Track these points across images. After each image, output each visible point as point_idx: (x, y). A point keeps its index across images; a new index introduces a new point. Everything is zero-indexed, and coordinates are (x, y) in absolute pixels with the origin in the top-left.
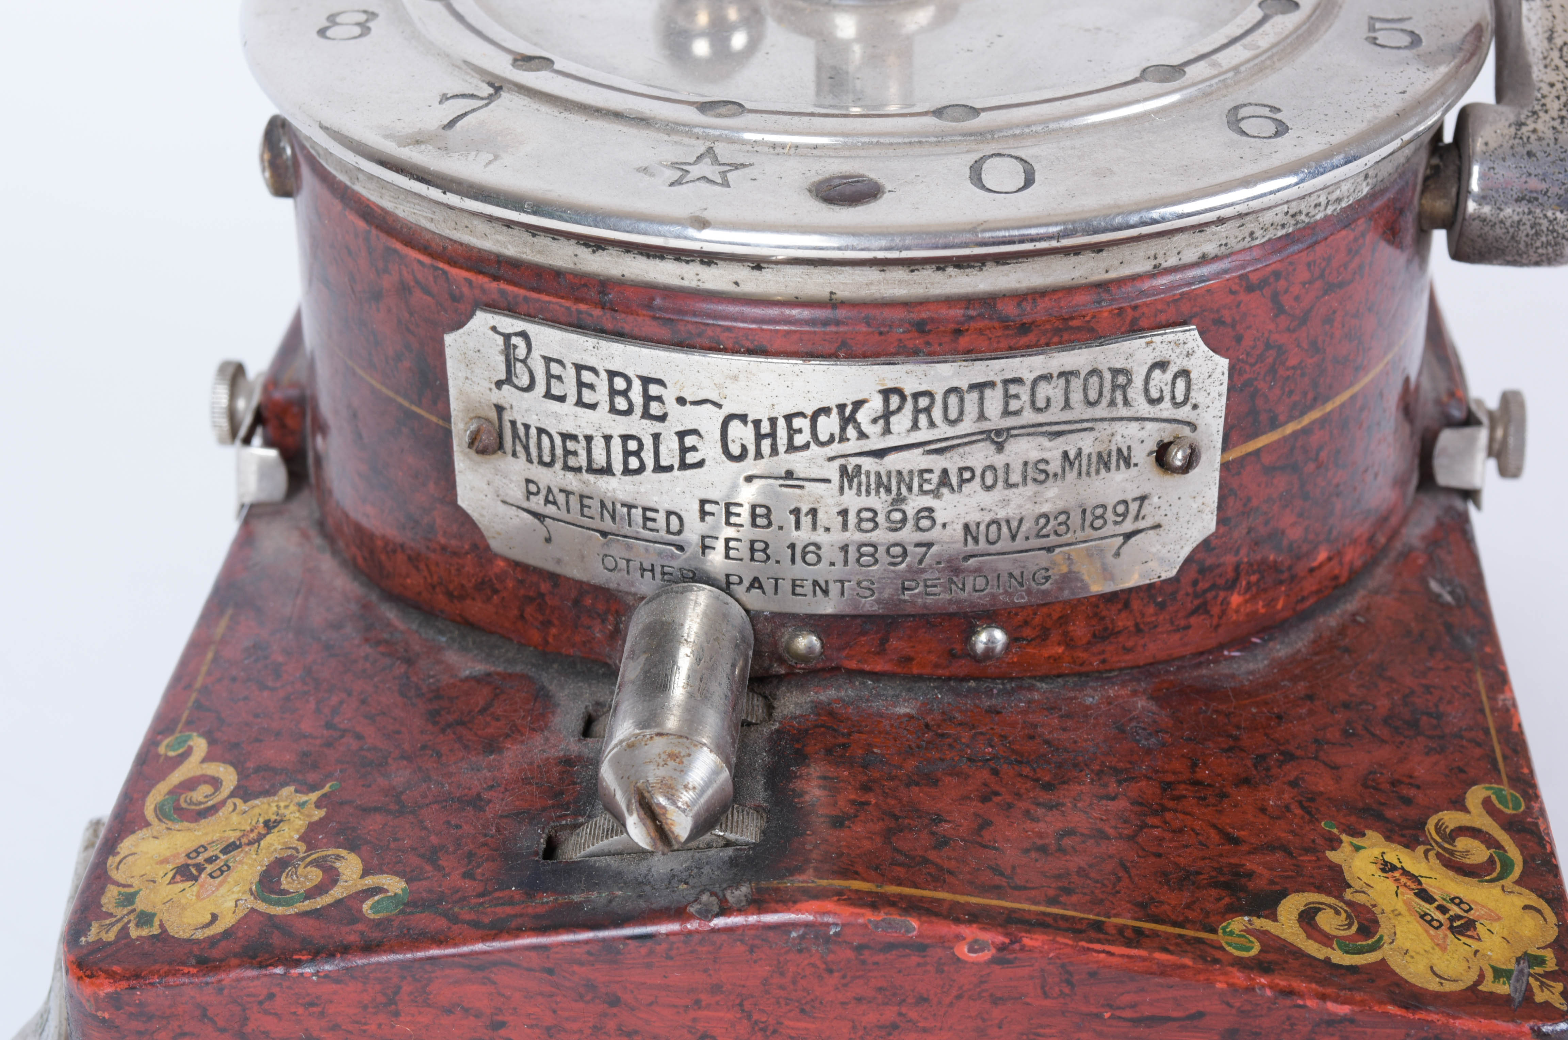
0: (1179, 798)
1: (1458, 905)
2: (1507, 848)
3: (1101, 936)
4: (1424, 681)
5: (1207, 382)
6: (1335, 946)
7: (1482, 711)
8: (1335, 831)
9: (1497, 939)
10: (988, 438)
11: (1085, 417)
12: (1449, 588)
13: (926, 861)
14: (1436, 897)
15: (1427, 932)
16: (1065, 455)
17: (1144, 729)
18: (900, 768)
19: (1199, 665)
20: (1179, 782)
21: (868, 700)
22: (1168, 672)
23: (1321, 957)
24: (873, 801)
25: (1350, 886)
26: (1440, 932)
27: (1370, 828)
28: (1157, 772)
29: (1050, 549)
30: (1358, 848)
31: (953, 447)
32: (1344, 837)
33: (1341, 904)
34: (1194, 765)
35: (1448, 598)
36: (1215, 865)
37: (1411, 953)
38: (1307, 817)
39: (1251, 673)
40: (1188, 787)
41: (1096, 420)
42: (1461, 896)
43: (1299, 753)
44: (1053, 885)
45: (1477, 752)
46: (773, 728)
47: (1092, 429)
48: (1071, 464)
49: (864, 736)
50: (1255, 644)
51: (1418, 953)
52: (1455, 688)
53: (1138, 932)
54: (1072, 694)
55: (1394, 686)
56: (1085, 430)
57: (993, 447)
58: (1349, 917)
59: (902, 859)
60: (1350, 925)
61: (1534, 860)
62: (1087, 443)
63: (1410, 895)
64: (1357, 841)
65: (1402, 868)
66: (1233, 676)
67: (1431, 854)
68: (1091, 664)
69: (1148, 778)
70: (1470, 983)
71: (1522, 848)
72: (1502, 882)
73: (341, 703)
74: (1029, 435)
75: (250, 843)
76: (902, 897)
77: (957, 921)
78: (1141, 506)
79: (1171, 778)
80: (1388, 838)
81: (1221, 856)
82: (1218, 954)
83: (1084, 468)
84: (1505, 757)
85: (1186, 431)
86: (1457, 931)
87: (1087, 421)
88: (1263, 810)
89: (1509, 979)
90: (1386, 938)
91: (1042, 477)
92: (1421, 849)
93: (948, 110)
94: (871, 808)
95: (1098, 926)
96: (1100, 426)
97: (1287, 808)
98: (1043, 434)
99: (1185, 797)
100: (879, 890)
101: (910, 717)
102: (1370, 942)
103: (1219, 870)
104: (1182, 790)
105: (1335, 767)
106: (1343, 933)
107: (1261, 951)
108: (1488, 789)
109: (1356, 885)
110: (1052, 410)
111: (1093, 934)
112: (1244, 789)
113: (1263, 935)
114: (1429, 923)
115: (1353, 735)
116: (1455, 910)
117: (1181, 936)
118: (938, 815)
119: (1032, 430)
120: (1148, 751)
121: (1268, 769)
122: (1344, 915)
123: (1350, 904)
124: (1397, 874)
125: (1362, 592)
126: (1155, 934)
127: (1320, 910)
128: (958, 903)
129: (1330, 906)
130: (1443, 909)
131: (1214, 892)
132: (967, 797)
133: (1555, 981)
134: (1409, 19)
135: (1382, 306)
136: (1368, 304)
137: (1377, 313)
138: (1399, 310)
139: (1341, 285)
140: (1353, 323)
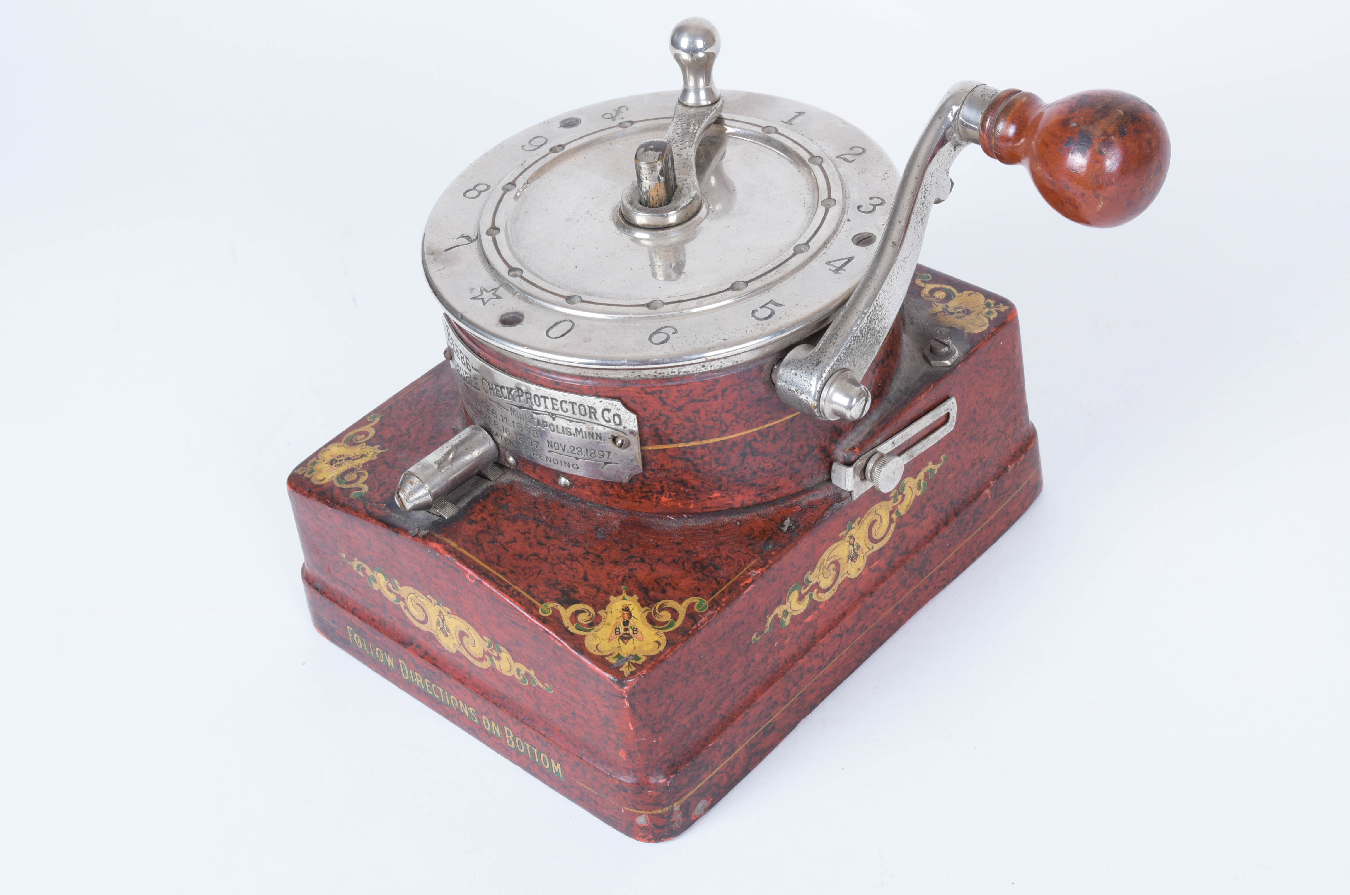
0: (585, 559)
1: (633, 630)
2: (678, 621)
3: (506, 590)
4: (730, 555)
5: (628, 421)
6: (575, 625)
7: (737, 574)
8: (624, 591)
9: (633, 646)
10: (549, 415)
11: (581, 418)
12: (791, 525)
13: (481, 545)
14: (629, 625)
15: (611, 634)
16: (576, 429)
17: (604, 531)
18: (510, 512)
19: (652, 517)
20: (593, 554)
21: (527, 487)
22: (638, 515)
23: (566, 625)
24: (489, 520)
25: (605, 609)
26: (615, 636)
27: (637, 594)
28: (590, 547)
29: (577, 459)
30: (624, 599)
31: (541, 414)
32: (624, 594)
33: (594, 613)
34: (606, 550)
35: (786, 528)
36: (569, 584)
37: (597, 638)
38: (621, 582)
39: (669, 527)
40: (594, 557)
41: (586, 421)
42: (639, 628)
43: (647, 560)
44: (510, 569)
45: (715, 586)
46: (493, 484)
47: (584, 424)
48: (579, 433)
49: (512, 498)
50: (684, 517)
51: (599, 638)
52: (739, 561)
53: (519, 593)
54: (595, 510)
55: (716, 552)
56: (583, 423)
57: (551, 419)
58: (591, 618)
59: (475, 541)
60: (588, 621)
61: (682, 629)
62: (584, 427)
63: (621, 621)
64: (627, 597)
65: (630, 612)
66: (661, 525)
67: (648, 612)
68: (602, 502)
69: (584, 548)
70: (604, 654)
71: (684, 622)
72: (660, 631)
73: (419, 422)
74: (562, 418)
75: (352, 460)
76: (461, 553)
77: (468, 567)
78: (609, 455)
79: (591, 551)
80: (639, 601)
81: (575, 582)
82: (535, 611)
83: (584, 436)
84: (722, 592)
85: (623, 435)
86: (622, 638)
87: (583, 420)
88: (608, 574)
89: (619, 659)
90: (595, 630)
91: (569, 434)
92: (646, 608)
93: (575, 297)
94: (485, 522)
95: (508, 587)
96: (587, 423)
97: (618, 577)
98: (568, 420)
99: (588, 559)
100: (457, 548)
101: (534, 497)
102: (588, 629)
103: (568, 586)
104: (591, 557)
105: (652, 570)
106: (583, 622)
107: (549, 616)
108: (699, 600)
109: (607, 609)
110: (568, 413)
111: (504, 588)
112: (612, 565)
113: (555, 611)
114: (616, 631)
115: (676, 562)
116: (631, 632)
117: (530, 601)
118: (503, 532)
119: (564, 417)
120: (596, 539)
121: (628, 562)
122: (591, 617)
123: (597, 615)
124: (626, 613)
125: (754, 513)
126: (523, 597)
127: (585, 612)
128: (475, 562)
129: (589, 612)
130: (626, 630)
131: (557, 592)
132: (519, 531)
133: (634, 666)
134: (784, 305)
135: (738, 412)
136: (725, 410)
137: (734, 414)
138: (758, 414)
139: (701, 401)
140: (714, 415)
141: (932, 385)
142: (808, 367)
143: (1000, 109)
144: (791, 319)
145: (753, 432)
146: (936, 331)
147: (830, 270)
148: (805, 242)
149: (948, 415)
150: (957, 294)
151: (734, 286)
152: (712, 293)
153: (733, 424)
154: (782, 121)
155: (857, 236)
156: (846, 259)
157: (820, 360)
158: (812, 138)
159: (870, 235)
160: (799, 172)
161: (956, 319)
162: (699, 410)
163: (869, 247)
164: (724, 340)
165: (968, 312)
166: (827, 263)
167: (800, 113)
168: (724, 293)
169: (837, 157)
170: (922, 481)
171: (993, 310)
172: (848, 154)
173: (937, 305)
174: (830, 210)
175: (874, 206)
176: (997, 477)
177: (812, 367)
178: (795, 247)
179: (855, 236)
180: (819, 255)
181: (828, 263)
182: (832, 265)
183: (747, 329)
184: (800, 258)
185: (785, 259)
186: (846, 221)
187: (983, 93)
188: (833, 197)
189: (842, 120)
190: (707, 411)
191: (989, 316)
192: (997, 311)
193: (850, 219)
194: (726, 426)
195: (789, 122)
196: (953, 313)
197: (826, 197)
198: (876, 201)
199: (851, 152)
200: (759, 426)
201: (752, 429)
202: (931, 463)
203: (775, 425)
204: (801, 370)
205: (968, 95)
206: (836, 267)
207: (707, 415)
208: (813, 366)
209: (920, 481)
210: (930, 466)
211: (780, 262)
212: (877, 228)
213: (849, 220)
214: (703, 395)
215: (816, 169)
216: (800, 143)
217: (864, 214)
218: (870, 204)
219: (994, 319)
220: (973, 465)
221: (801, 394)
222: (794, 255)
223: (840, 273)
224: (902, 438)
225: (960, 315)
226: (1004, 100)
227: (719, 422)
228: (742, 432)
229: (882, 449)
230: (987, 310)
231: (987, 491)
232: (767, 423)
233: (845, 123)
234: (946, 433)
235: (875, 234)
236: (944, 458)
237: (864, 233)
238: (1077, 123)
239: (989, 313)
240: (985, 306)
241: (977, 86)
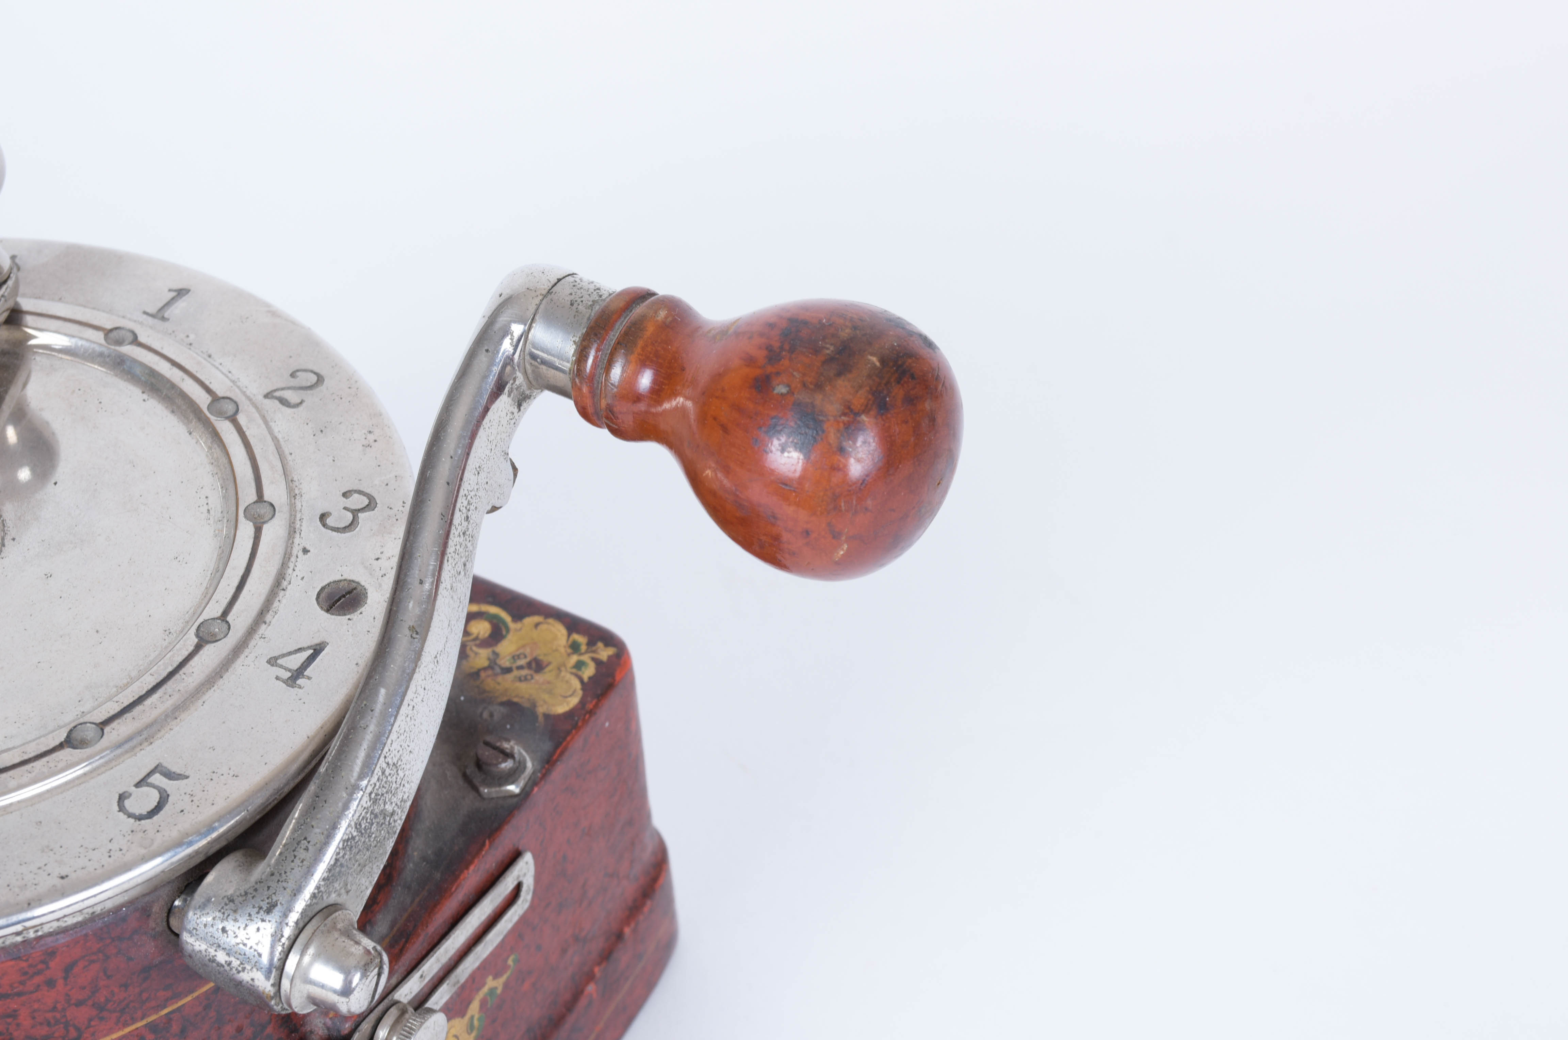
134: (187, 777)
135: (102, 1000)
136: (73, 1001)
137: (93, 1005)
138: (145, 996)
139: (19, 994)
140: (49, 1015)
141: (487, 842)
142: (250, 915)
143: (613, 336)
144: (207, 812)
145: (137, 1029)
146: (481, 714)
147: (277, 678)
148: (219, 614)
149: (518, 887)
150: (512, 625)
151: (74, 735)
152: (26, 757)
153: (93, 1023)
154: (145, 313)
155: (326, 590)
156: (309, 648)
157: (275, 898)
158: (209, 352)
159: (354, 585)
160: (190, 434)
161: (518, 684)
162: (15, 1011)
163: (355, 616)
164: (62, 878)
165: (537, 666)
166: (269, 662)
167: (181, 293)
168: (54, 755)
169: (266, 396)
170: (476, 1017)
171: (586, 658)
172: (289, 388)
173: (476, 654)
174: (266, 528)
175: (355, 512)
176: (606, 956)
177: (259, 916)
178: (199, 626)
179: (323, 589)
180: (252, 643)
181: (273, 661)
182: (281, 666)
183: (110, 846)
184: (211, 655)
185: (180, 659)
186: (300, 554)
187: (572, 297)
188: (267, 496)
189: (268, 305)
190: (35, 1011)
191: (580, 673)
192: (593, 659)
193: (308, 548)
194: (78, 1029)
195: (160, 315)
196: (508, 670)
197: (253, 497)
198: (358, 501)
199: (293, 382)
200: (149, 1016)
201: (133, 1024)
202: (490, 978)
203: (183, 1005)
204: (236, 920)
205: (541, 301)
206: (290, 670)
207: (34, 1018)
208: (262, 912)
209: (472, 1017)
210: (490, 983)
211: (170, 669)
212: (366, 568)
213: (305, 551)
214: (22, 983)
215: (225, 428)
216: (188, 367)
217: (335, 534)
218: (345, 508)
219: (590, 678)
220: (564, 951)
221: (239, 972)
222: (198, 648)
223: (300, 687)
224: (438, 960)
225: (524, 672)
226: (619, 317)
227: (62, 1026)
228: (113, 1033)
229: (400, 995)
230: (575, 658)
231: (591, 988)
232: (165, 1007)
233: (274, 313)
234: (516, 919)
235: (363, 583)
236: (514, 961)
237: (341, 581)
238: (789, 386)
239: (579, 665)
240: (569, 651)
241: (559, 280)
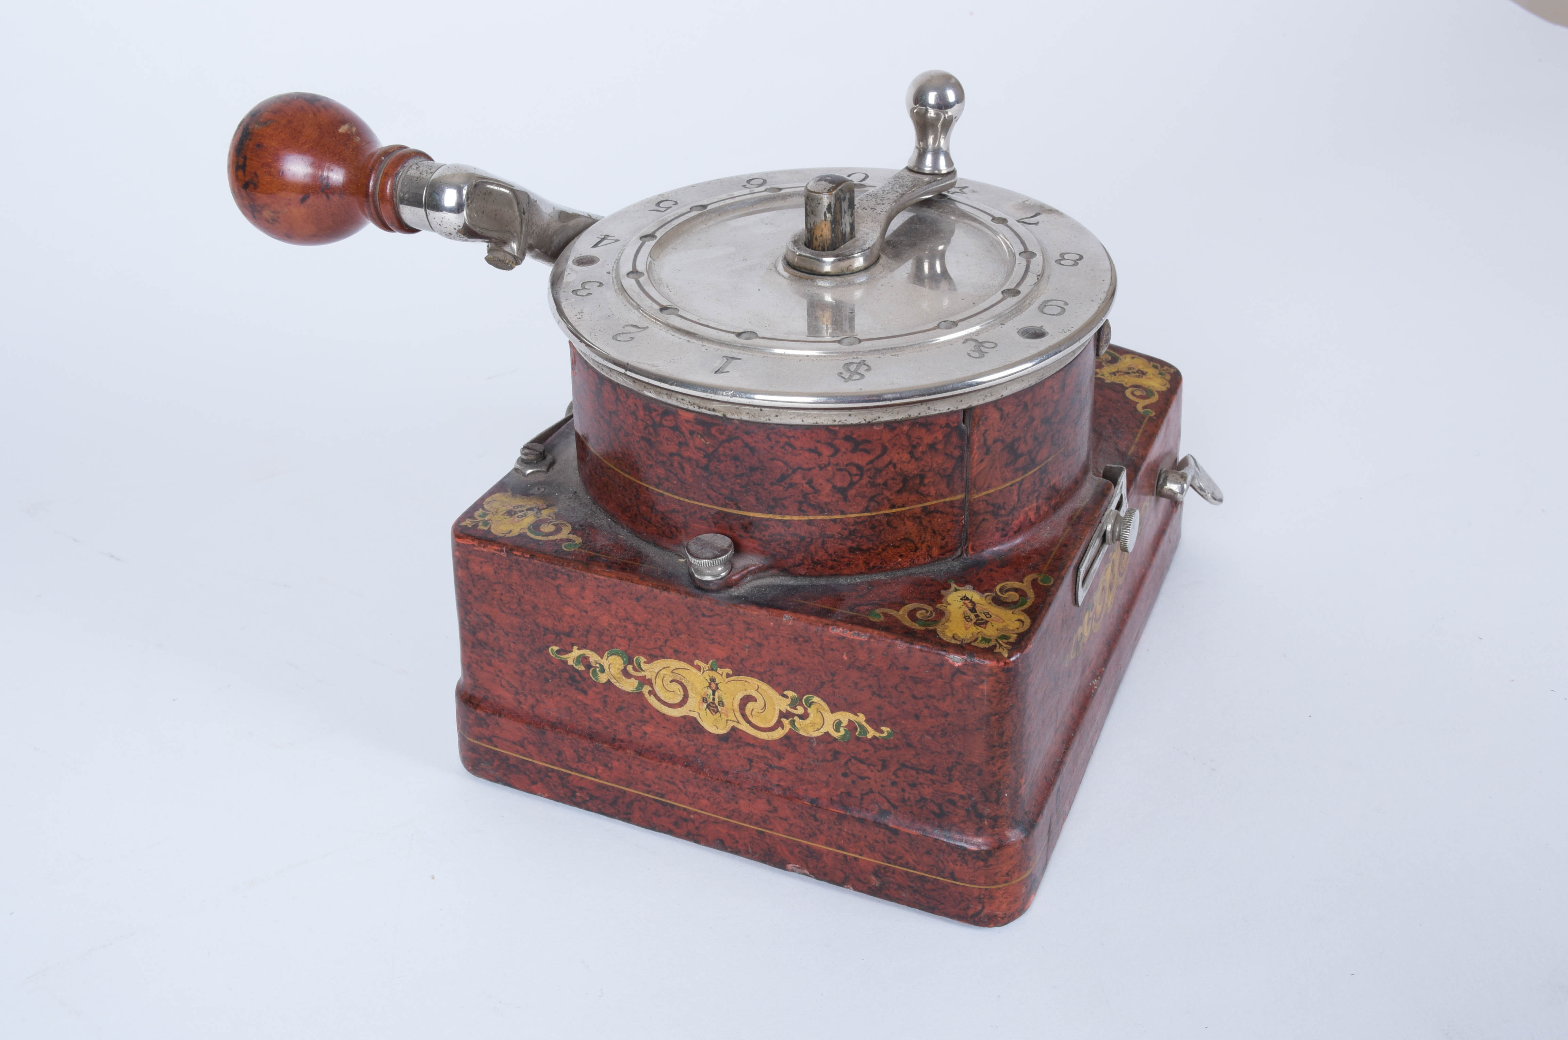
146: (545, 489)
147: (614, 236)
148: (647, 243)
150: (527, 531)
155: (595, 262)
156: (600, 246)
159: (580, 265)
161: (523, 504)
163: (578, 256)
165: (510, 513)
167: (720, 371)
169: (647, 327)
171: (479, 519)
172: (634, 333)
173: (549, 516)
174: (630, 270)
175: (584, 288)
179: (597, 263)
185: (663, 229)
186: (611, 272)
188: (633, 280)
191: (484, 512)
192: (475, 519)
193: (607, 273)
195: (730, 361)
196: (528, 510)
197: (641, 279)
198: (582, 292)
199: (632, 336)
206: (608, 239)
212: (575, 271)
215: (665, 302)
216: (698, 325)
217: (594, 280)
218: (590, 288)
219: (478, 510)
222: (654, 232)
223: (602, 235)
225: (520, 509)
230: (486, 518)
235: (576, 265)
237: (588, 266)
239: (484, 515)
240: (490, 522)
